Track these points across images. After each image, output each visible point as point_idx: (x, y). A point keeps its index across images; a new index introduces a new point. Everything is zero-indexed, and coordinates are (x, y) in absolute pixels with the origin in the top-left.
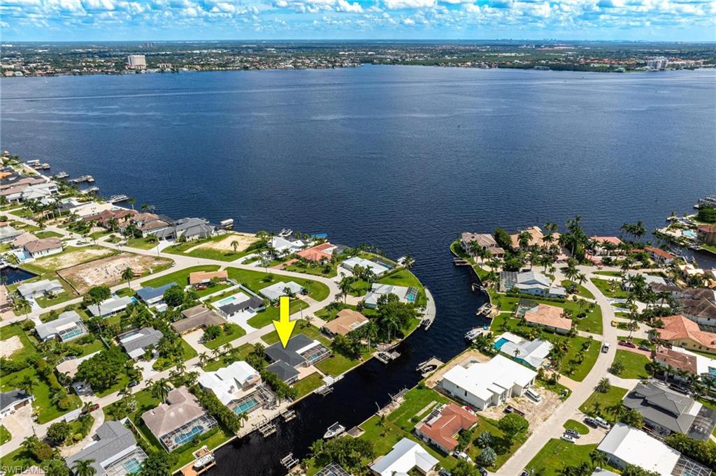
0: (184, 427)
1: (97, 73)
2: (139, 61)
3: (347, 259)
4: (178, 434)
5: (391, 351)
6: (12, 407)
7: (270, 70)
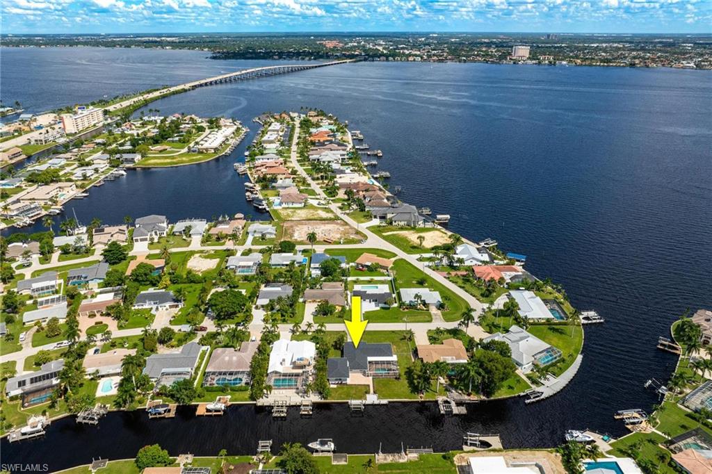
0: (231, 374)
1: (479, 61)
2: (523, 52)
3: (518, 289)
4: (222, 377)
5: (459, 404)
6: (167, 305)
7: (663, 68)
